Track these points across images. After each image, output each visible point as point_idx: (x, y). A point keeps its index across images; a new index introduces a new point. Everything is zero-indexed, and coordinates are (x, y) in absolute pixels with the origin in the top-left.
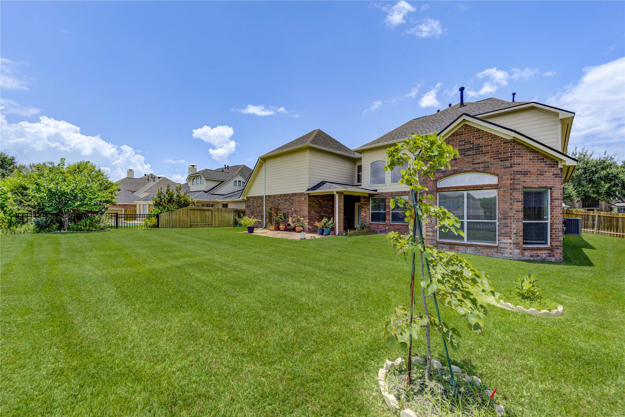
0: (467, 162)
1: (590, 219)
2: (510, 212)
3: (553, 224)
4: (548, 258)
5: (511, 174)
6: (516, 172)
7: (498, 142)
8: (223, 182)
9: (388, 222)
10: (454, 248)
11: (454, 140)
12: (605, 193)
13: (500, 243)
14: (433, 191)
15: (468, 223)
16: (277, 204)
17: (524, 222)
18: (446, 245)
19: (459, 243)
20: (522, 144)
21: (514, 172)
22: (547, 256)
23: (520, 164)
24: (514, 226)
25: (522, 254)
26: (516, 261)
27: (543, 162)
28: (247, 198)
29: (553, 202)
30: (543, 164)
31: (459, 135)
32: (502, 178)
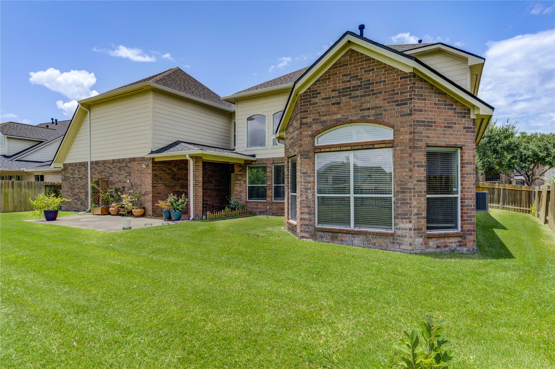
0: (354, 108)
1: (496, 193)
2: (409, 182)
3: (465, 199)
4: (458, 249)
5: (410, 125)
6: (418, 121)
7: (394, 76)
8: (42, 142)
9: (270, 199)
10: (337, 237)
11: (336, 74)
12: (507, 165)
13: (397, 229)
14: (309, 151)
15: (356, 199)
16: (107, 175)
17: (428, 196)
18: (327, 233)
19: (343, 230)
20: (425, 81)
21: (414, 121)
22: (457, 246)
23: (421, 111)
24: (414, 203)
25: (426, 244)
26: (418, 256)
27: (452, 109)
28: (65, 165)
29: (465, 167)
30: (451, 112)
31: (343, 66)
32: (399, 130)
